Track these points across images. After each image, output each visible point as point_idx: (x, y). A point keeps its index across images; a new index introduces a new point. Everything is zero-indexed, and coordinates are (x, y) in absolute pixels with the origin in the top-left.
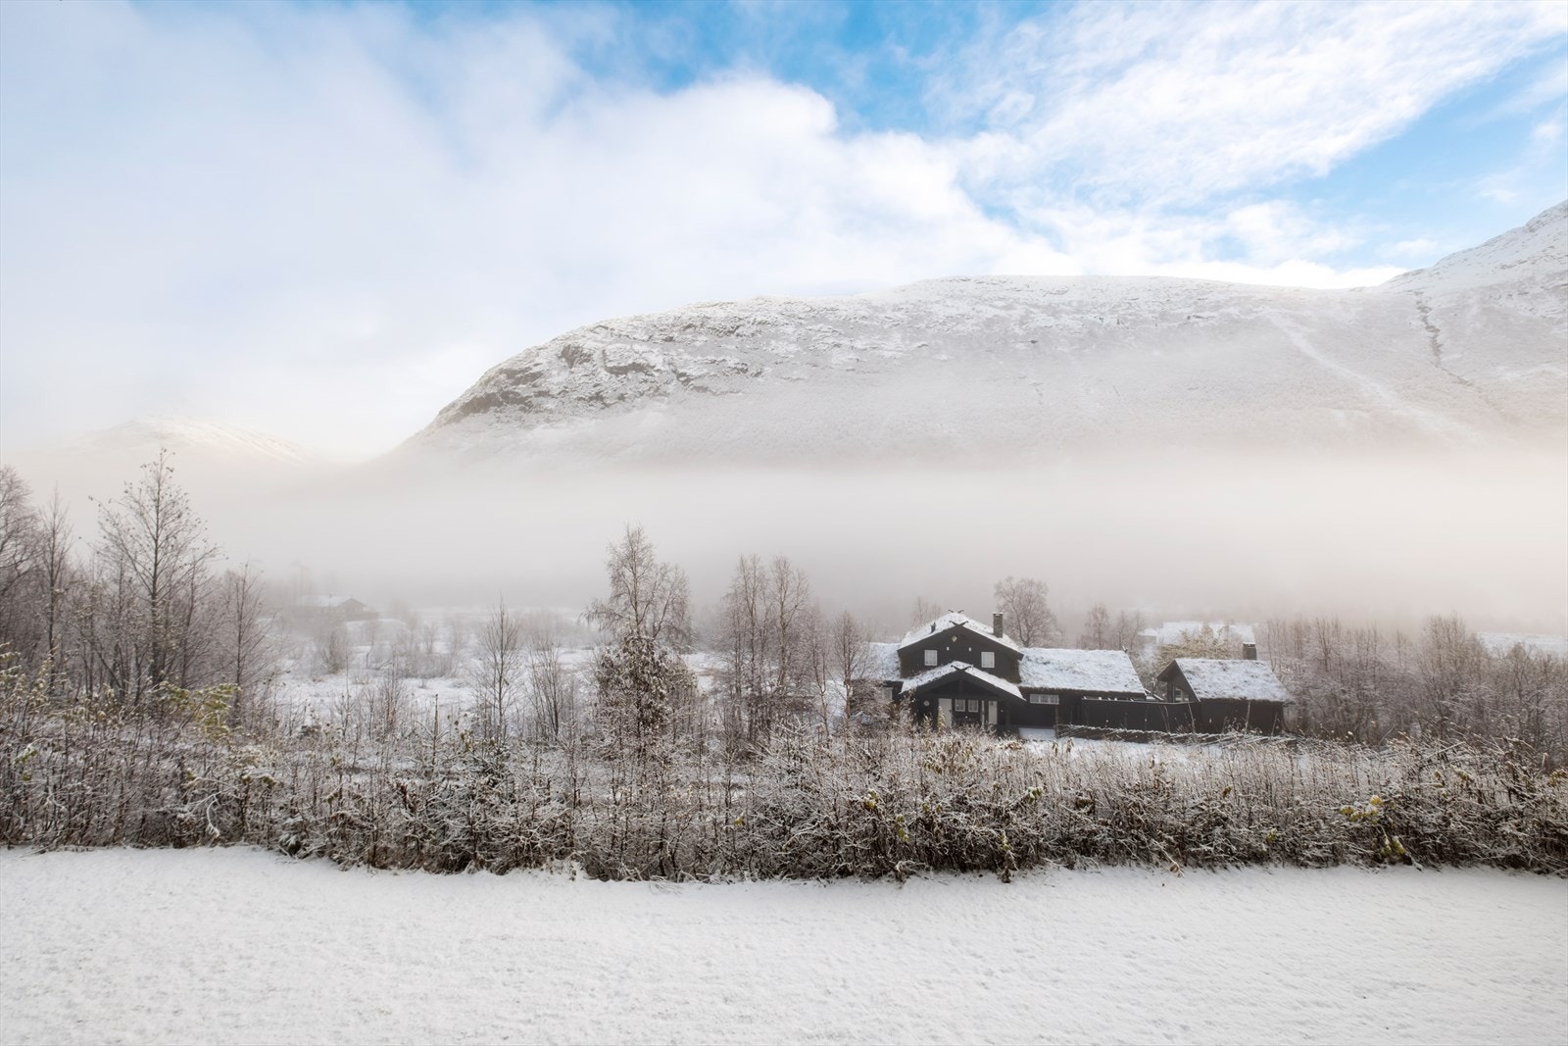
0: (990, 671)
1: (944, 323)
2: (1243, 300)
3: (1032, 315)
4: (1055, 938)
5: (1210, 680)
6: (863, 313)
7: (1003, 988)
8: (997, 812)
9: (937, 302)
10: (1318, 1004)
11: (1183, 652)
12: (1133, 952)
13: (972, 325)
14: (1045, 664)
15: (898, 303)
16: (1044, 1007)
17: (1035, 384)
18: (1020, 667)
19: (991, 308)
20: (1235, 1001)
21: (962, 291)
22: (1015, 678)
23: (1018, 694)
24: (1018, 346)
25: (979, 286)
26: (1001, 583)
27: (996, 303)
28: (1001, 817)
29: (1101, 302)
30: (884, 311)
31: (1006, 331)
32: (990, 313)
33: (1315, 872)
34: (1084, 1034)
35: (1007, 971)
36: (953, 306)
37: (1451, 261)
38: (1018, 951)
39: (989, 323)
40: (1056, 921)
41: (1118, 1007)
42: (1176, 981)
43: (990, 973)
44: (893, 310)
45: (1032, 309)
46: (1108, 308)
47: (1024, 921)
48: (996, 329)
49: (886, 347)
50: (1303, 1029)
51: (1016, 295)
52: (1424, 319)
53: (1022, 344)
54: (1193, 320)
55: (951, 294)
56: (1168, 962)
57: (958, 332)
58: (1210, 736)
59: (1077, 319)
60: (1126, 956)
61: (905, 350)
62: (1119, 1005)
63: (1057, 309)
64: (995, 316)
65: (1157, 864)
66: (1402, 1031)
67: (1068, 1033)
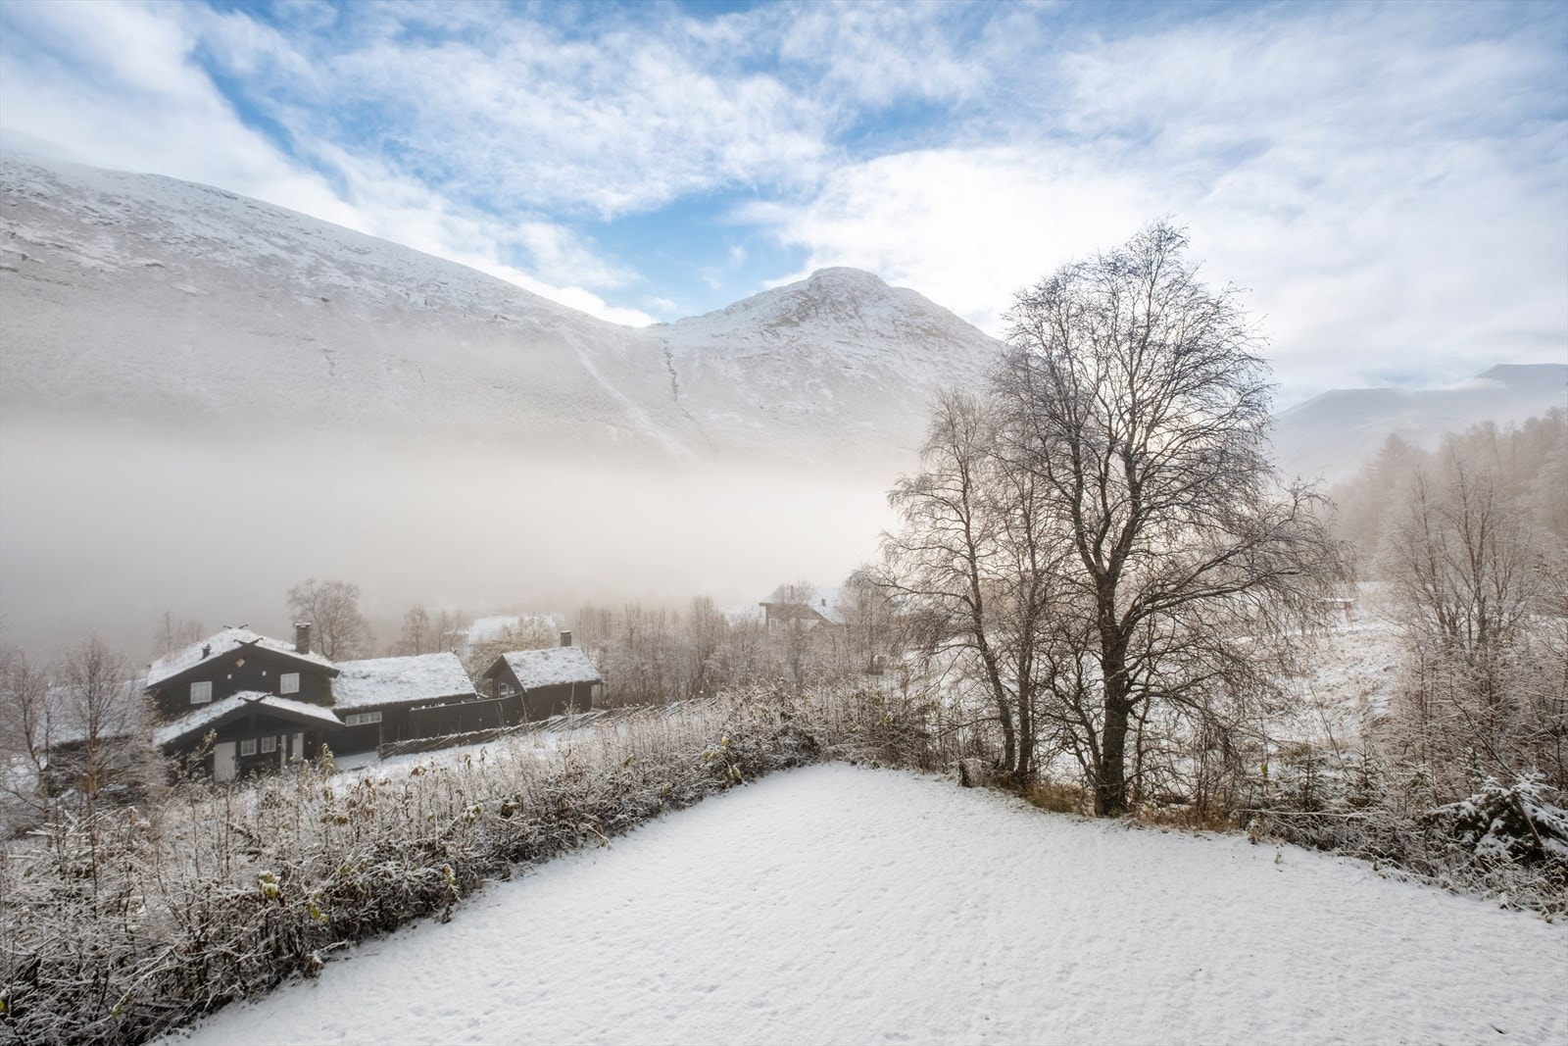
0: (293, 697)
1: (192, 243)
2: (543, 312)
3: (324, 268)
4: (523, 954)
5: (536, 670)
6: (39, 188)
7: (496, 1030)
8: (430, 846)
9: (182, 212)
10: (734, 908)
11: (508, 647)
12: (597, 933)
13: (239, 257)
14: (364, 678)
15: (110, 193)
16: (545, 1025)
17: (325, 351)
18: (333, 686)
19: (266, 244)
20: (686, 935)
21: (223, 209)
22: (326, 700)
23: (334, 719)
24: (303, 300)
25: (250, 211)
26: (297, 587)
27: (274, 239)
28: (434, 851)
29: (408, 276)
30: (82, 197)
31: (288, 278)
32: (267, 250)
33: (691, 809)
34: (590, 1027)
35: (491, 1011)
36: (208, 225)
37: (685, 322)
38: (493, 985)
39: (265, 261)
40: (518, 937)
41: (606, 988)
42: (640, 940)
43: (475, 1023)
44: (102, 201)
45: (323, 260)
46: (415, 284)
47: (485, 952)
48: (274, 271)
49: (84, 251)
50: (734, 932)
51: (303, 238)
52: (669, 363)
53: (309, 299)
54: (499, 319)
55: (205, 207)
56: (628, 928)
57: (215, 261)
58: (540, 723)
59: (380, 288)
60: (593, 940)
61: (121, 263)
62: (607, 985)
63: (356, 270)
64: (273, 255)
65: (582, 846)
66: (783, 902)
67: (576, 1035)
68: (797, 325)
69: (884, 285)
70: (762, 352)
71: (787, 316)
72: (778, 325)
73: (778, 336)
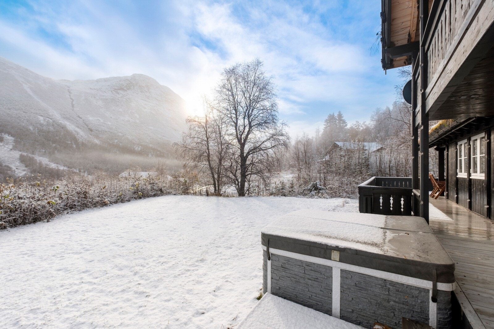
52: (70, 95)
68: (126, 91)
69: (158, 83)
70: (112, 98)
71: (122, 87)
72: (119, 89)
73: (118, 93)
